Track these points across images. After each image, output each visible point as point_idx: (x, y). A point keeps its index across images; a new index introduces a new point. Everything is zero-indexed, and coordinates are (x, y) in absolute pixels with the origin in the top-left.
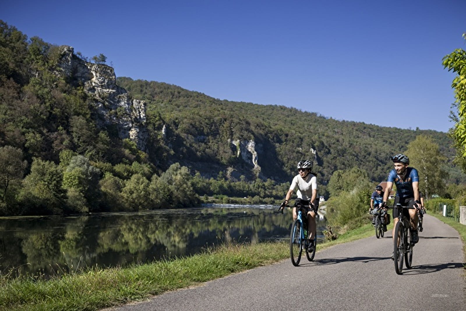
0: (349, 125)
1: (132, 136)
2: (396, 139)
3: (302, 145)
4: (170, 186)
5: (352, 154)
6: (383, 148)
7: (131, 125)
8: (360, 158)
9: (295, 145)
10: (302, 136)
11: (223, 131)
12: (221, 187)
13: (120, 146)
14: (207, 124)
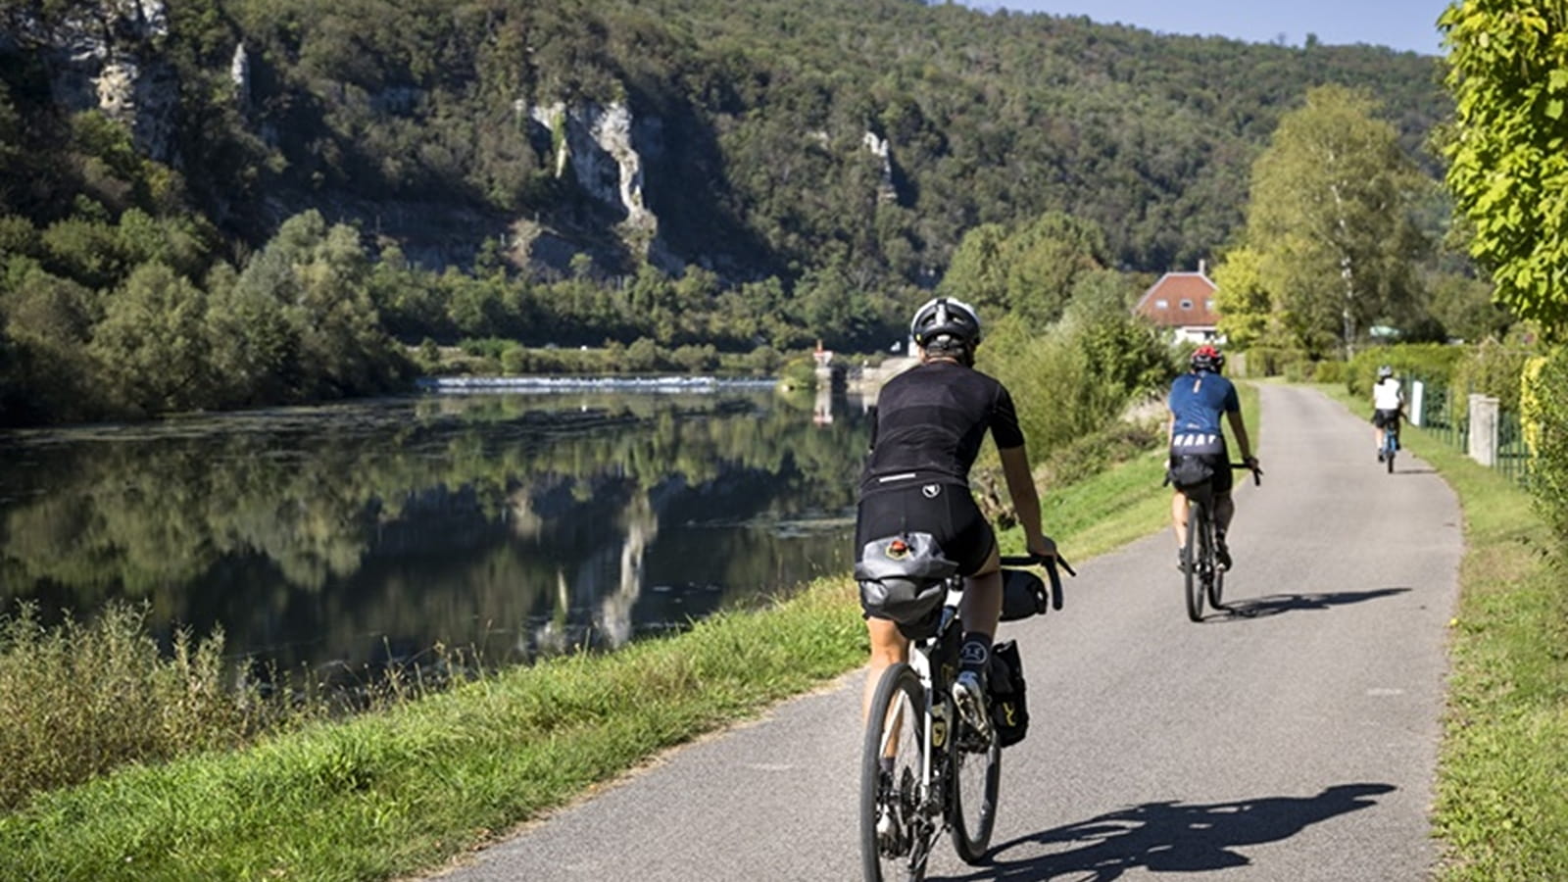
0: (1024, 31)
1: (111, 99)
2: (1225, 85)
3: (830, 120)
4: (285, 309)
5: (1037, 156)
6: (1167, 126)
7: (101, 51)
8: (1073, 171)
9: (799, 118)
10: (828, 79)
11: (492, 66)
12: (491, 305)
13: (61, 144)
14: (425, 37)
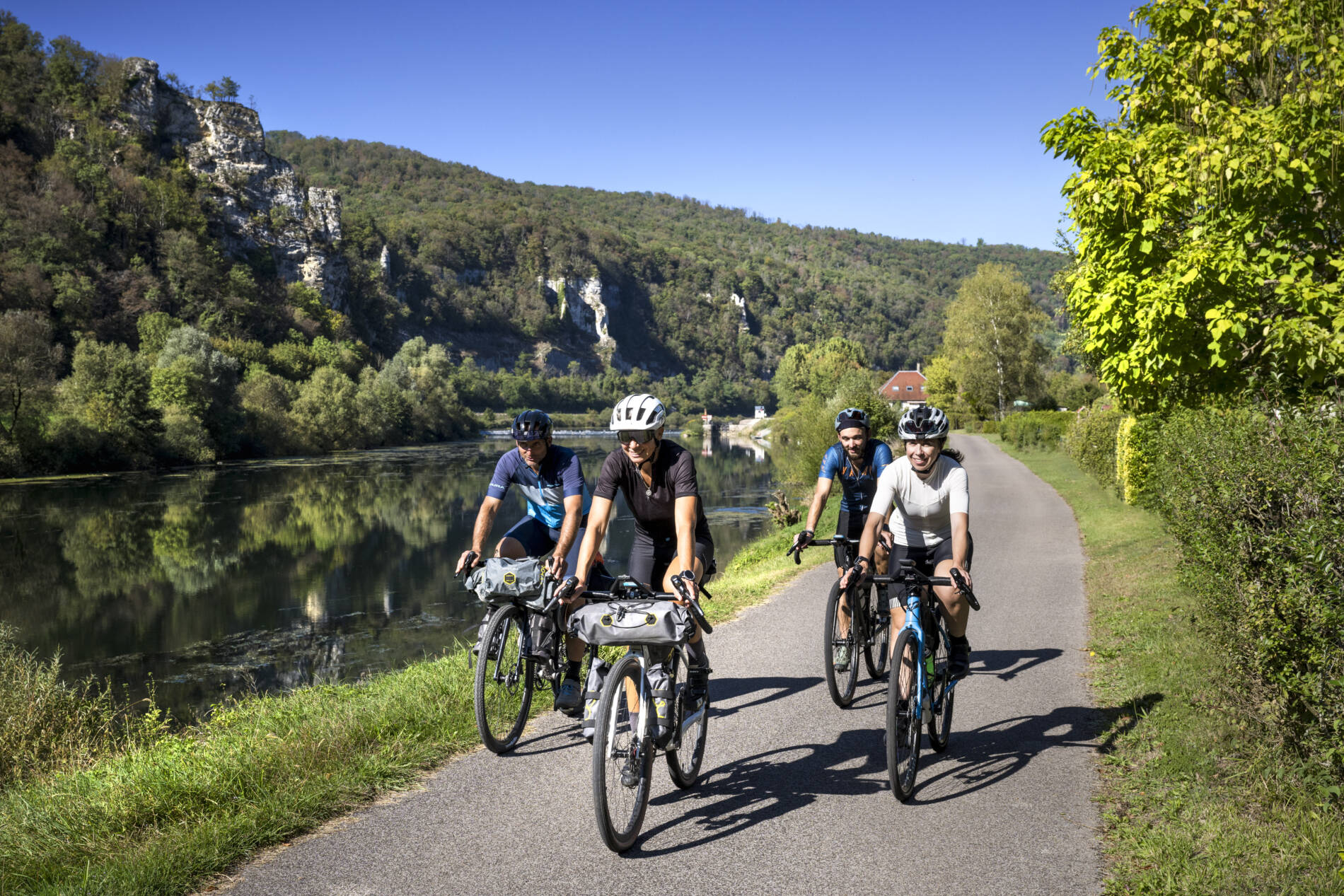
0: (820, 237)
1: (309, 275)
2: (932, 267)
3: (712, 287)
4: (404, 392)
5: (827, 306)
6: (900, 290)
7: (304, 249)
8: (847, 315)
9: (695, 286)
10: (711, 264)
11: (525, 258)
12: (524, 390)
13: (282, 300)
14: (488, 241)
